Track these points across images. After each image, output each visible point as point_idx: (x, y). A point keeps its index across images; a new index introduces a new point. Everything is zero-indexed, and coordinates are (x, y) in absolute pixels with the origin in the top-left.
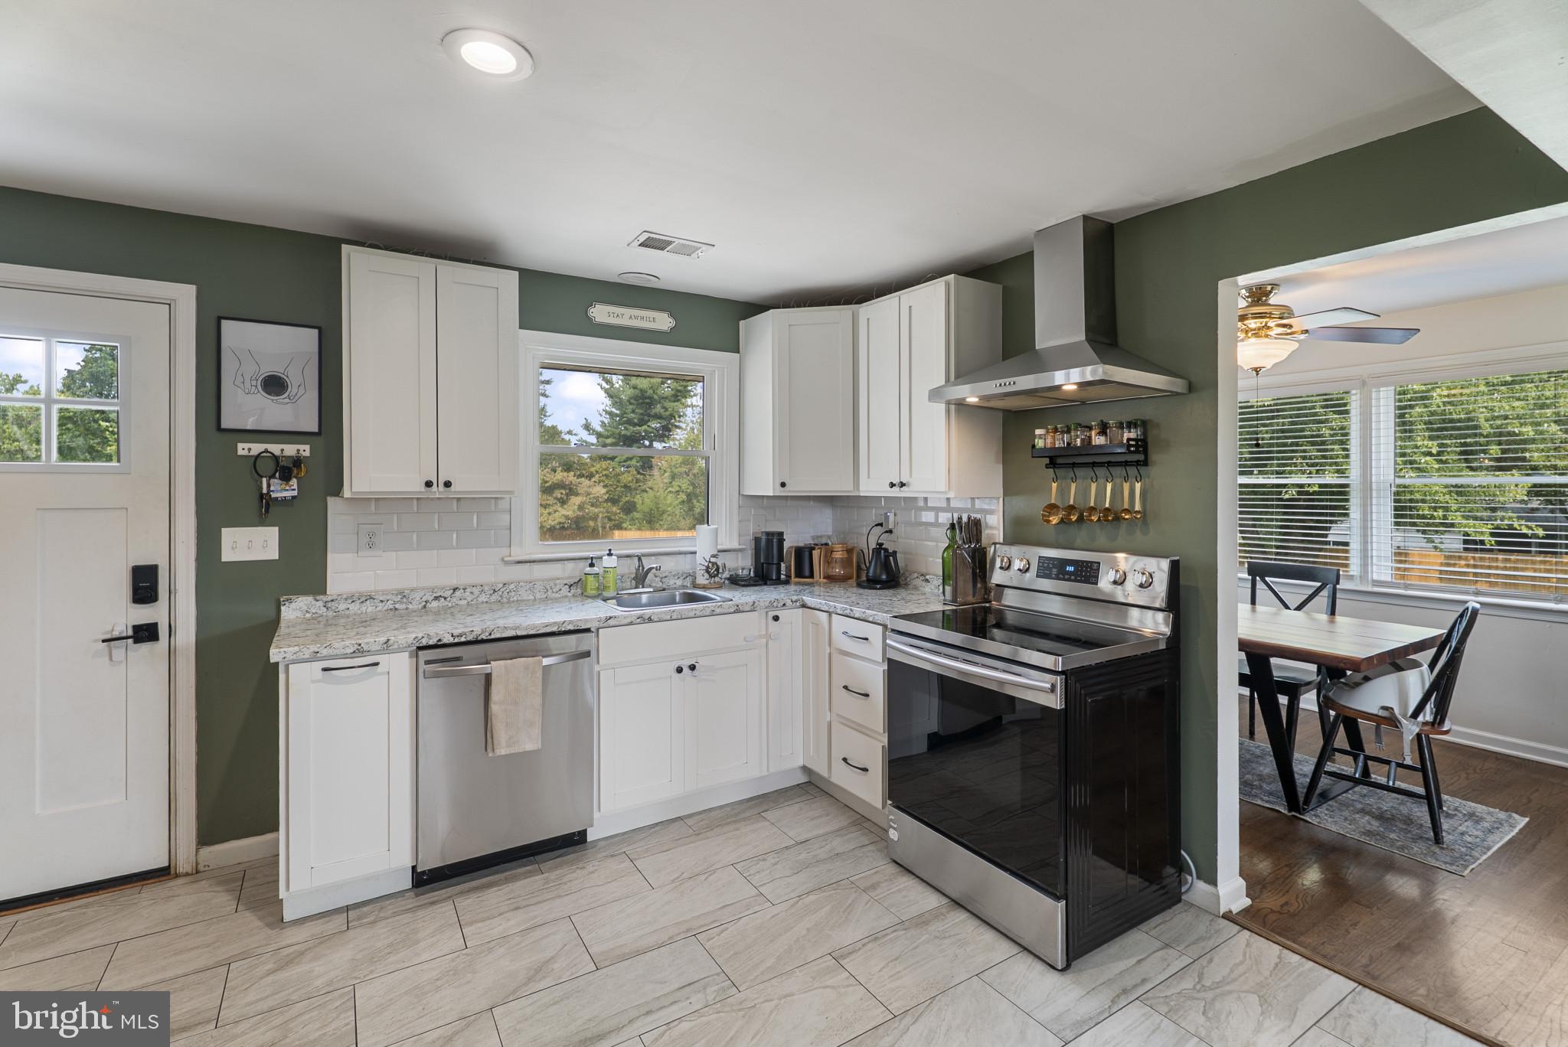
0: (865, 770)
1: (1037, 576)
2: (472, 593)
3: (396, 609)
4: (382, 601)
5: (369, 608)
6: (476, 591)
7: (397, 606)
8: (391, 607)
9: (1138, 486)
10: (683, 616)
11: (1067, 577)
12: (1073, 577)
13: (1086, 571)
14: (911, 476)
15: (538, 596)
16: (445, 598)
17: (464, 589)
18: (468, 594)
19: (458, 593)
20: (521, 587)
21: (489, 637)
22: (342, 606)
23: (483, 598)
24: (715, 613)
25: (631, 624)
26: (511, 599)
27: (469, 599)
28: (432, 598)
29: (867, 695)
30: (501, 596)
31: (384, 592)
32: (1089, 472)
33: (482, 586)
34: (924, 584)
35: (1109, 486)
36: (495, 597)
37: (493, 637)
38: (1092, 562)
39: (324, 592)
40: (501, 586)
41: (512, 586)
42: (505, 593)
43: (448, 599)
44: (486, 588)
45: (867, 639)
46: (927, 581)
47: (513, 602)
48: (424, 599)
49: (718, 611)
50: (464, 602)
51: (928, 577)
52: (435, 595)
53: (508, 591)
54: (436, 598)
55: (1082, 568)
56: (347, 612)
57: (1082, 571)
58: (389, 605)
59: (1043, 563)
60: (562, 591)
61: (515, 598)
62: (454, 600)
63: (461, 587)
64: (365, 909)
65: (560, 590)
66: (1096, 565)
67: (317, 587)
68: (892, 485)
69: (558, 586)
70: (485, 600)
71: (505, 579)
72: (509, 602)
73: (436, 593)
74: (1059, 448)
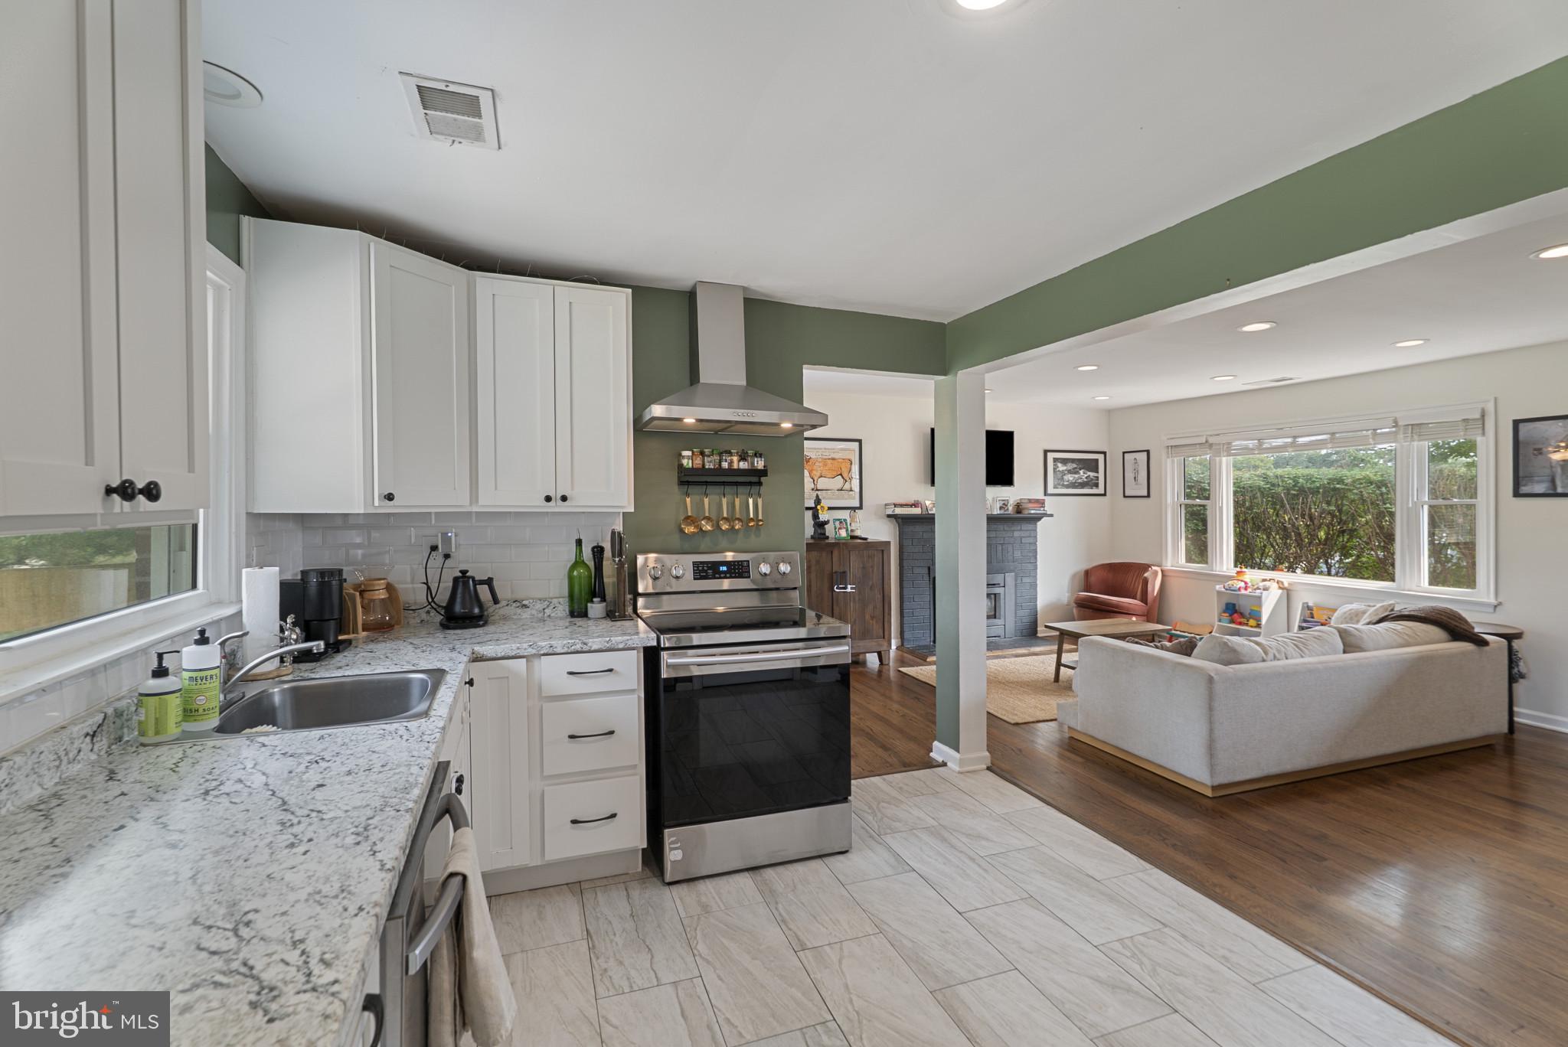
0: (613, 816)
1: (695, 579)
9: (760, 501)
11: (722, 575)
12: (728, 575)
13: (738, 569)
14: (572, 489)
29: (612, 733)
32: (719, 489)
34: (519, 611)
35: (751, 501)
38: (741, 561)
45: (611, 670)
46: (525, 606)
51: (524, 602)
55: (734, 567)
57: (734, 569)
59: (698, 567)
66: (745, 563)
68: (548, 499)
69: (76, 744)
74: (709, 469)
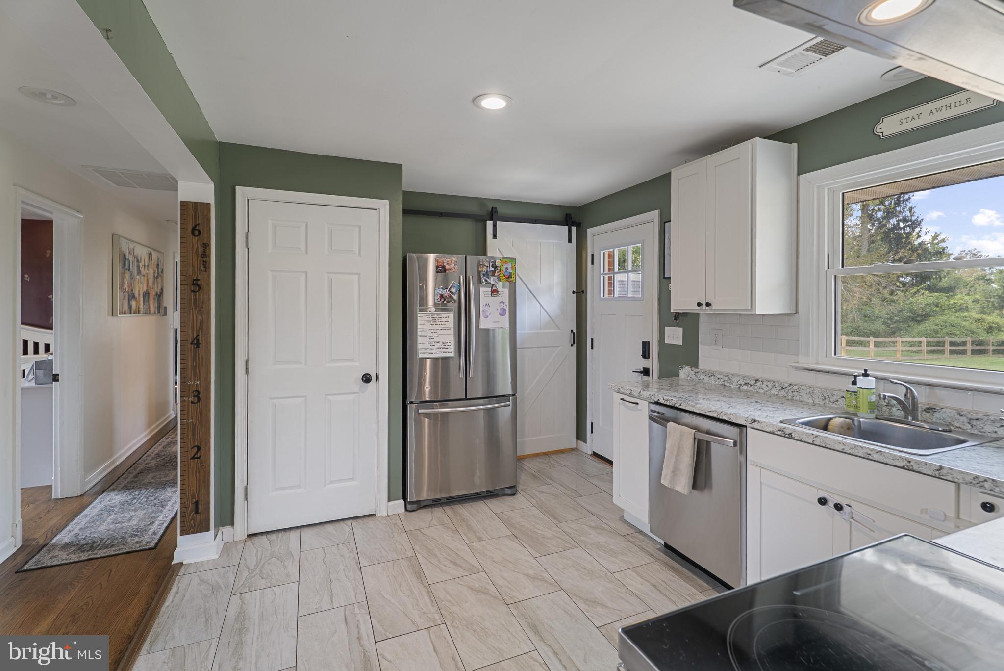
2: (767, 386)
3: (725, 385)
4: (719, 379)
5: (712, 381)
6: (770, 384)
7: (725, 383)
8: (723, 383)
10: (828, 446)
15: (817, 401)
16: (751, 385)
17: (762, 382)
18: (764, 385)
19: (758, 384)
20: (802, 389)
21: (679, 407)
22: (702, 377)
23: (774, 392)
24: (870, 457)
25: (773, 433)
26: (794, 398)
27: (766, 390)
28: (743, 383)
30: (787, 394)
31: (720, 373)
33: (774, 382)
36: (782, 393)
37: (681, 407)
39: (697, 367)
40: (787, 385)
41: (795, 387)
42: (790, 391)
43: (753, 386)
44: (777, 385)
47: (796, 400)
48: (739, 382)
49: (876, 457)
50: (761, 391)
52: (745, 381)
53: (792, 390)
54: (746, 384)
56: (704, 381)
58: (722, 382)
60: (839, 402)
61: (798, 398)
62: (756, 388)
63: (761, 380)
64: (641, 536)
65: (837, 401)
67: (694, 364)
69: (835, 397)
70: (775, 394)
71: (792, 381)
72: (792, 400)
73: (746, 380)
